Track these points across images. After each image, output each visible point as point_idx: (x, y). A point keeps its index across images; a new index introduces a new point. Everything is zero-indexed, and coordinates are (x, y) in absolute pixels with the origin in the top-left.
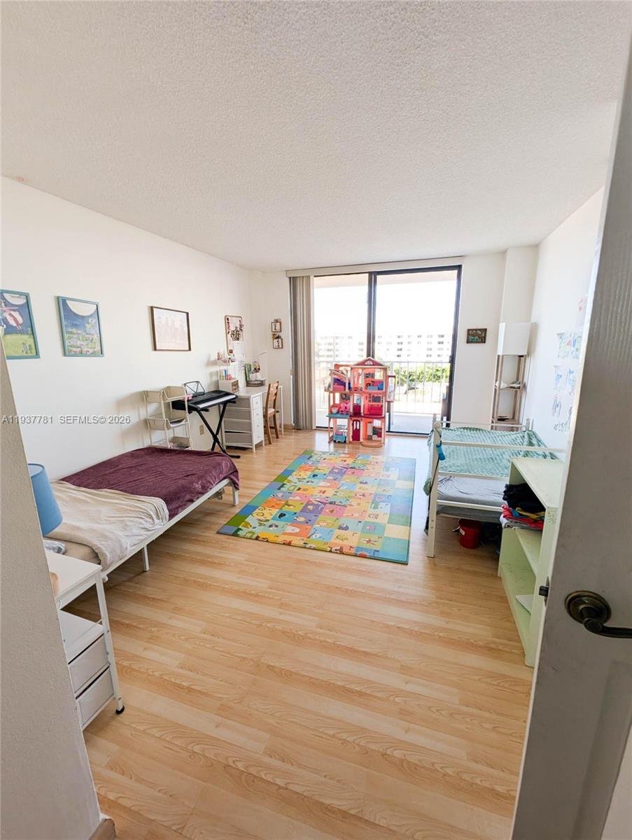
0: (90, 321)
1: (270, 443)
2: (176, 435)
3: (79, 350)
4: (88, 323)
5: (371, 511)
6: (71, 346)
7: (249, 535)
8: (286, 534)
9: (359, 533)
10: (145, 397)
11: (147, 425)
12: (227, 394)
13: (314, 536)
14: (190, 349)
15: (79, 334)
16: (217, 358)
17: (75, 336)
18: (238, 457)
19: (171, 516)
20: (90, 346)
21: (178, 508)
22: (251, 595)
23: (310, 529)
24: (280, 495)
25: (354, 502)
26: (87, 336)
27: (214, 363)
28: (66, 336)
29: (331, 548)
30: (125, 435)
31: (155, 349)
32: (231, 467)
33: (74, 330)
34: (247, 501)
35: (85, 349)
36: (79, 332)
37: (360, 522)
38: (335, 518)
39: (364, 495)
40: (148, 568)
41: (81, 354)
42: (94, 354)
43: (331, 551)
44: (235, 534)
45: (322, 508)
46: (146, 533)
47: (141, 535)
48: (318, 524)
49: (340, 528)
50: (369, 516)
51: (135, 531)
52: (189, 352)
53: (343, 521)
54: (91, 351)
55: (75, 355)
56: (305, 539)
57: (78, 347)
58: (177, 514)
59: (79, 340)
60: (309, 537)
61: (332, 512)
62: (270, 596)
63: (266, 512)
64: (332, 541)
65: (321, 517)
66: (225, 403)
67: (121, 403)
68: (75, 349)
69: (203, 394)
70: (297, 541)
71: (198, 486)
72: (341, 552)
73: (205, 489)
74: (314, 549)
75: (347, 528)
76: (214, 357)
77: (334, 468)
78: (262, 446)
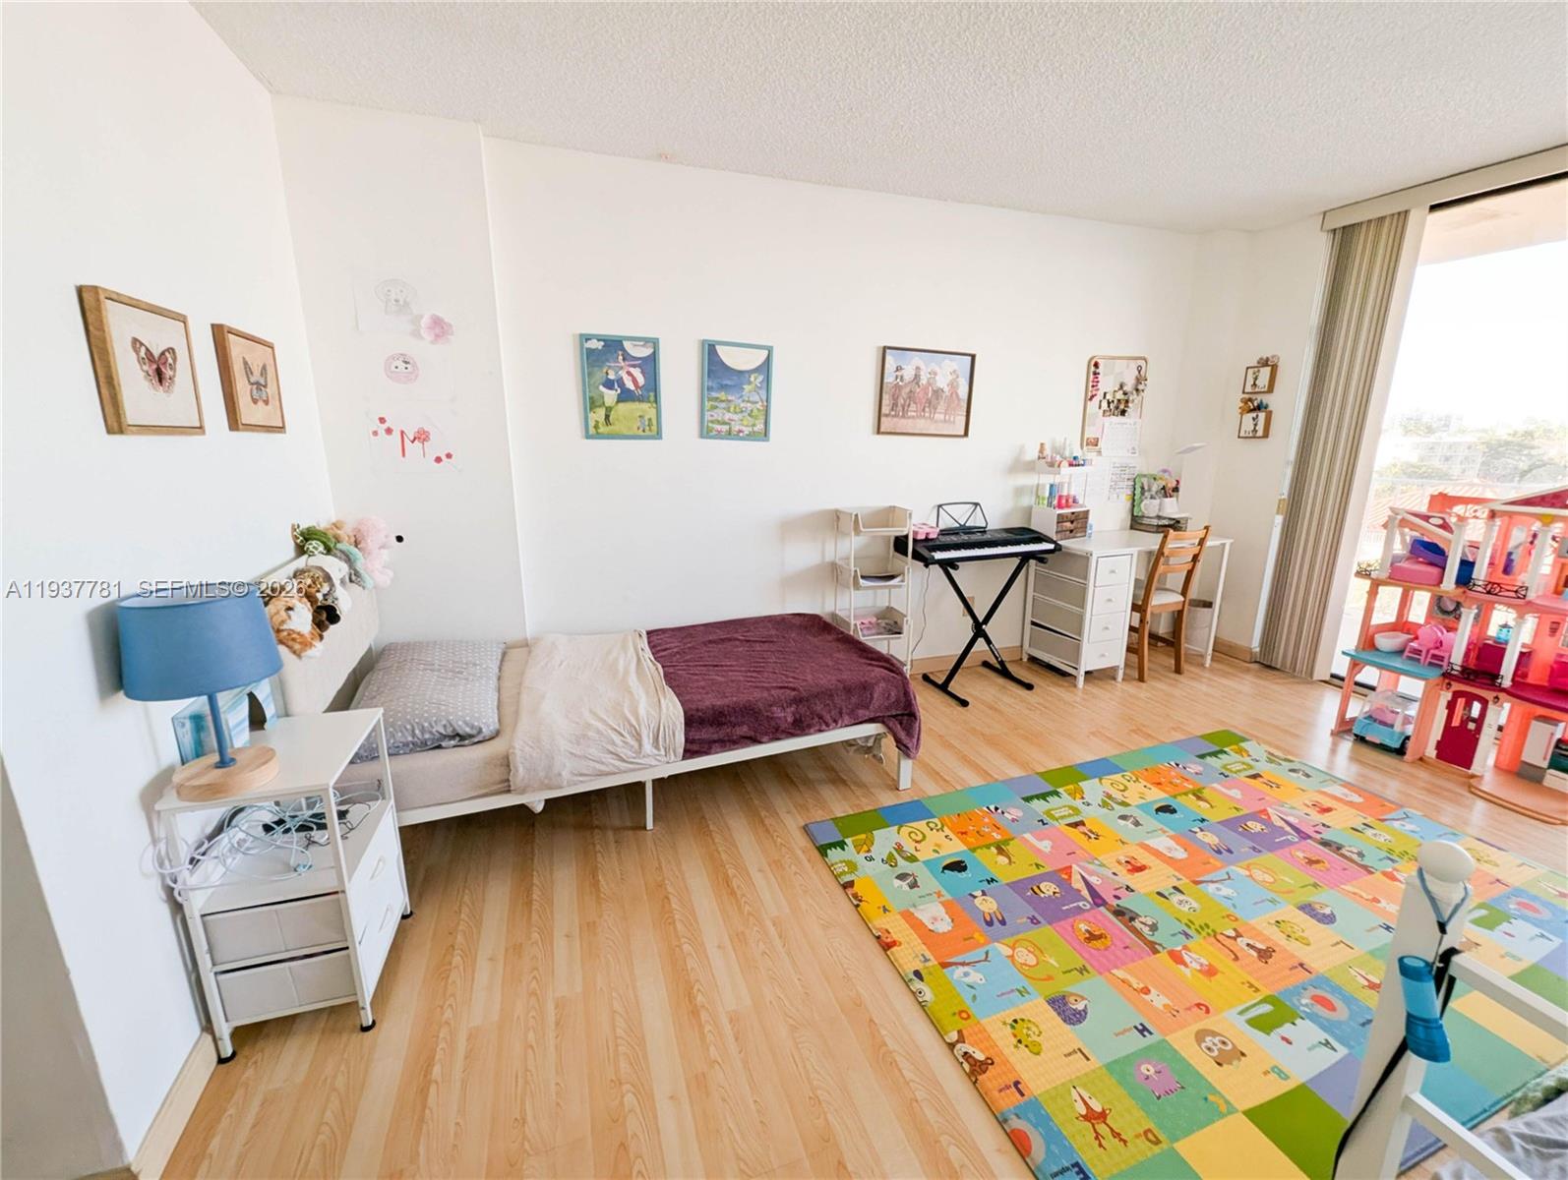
0: (752, 379)
1: (1141, 679)
2: (892, 605)
3: (726, 428)
4: (750, 383)
5: (1232, 1023)
6: (712, 422)
7: (840, 868)
8: (907, 916)
9: (1095, 1062)
10: (835, 522)
11: (834, 573)
12: (1039, 538)
13: (961, 969)
14: (966, 434)
15: (730, 401)
16: (1036, 455)
17: (723, 405)
18: (1029, 687)
19: (689, 753)
20: (745, 423)
21: (715, 742)
22: (691, 997)
23: (979, 945)
24: (1014, 813)
25: (1199, 953)
26: (742, 405)
27: (1030, 467)
28: (708, 405)
29: (961, 1039)
30: (791, 582)
31: (879, 432)
32: (897, 701)
33: (722, 395)
34: (931, 789)
35: (737, 428)
36: (730, 398)
37: (1143, 1030)
38: (1080, 962)
39: (1265, 955)
40: (650, 825)
41: (729, 435)
42: (752, 436)
43: (952, 1046)
44: (823, 850)
45: (1079, 910)
46: (618, 763)
47: (603, 763)
48: (1013, 949)
49: (1059, 1004)
50: (1200, 1036)
51: (594, 752)
52: (965, 439)
53: (1092, 991)
54: (747, 431)
55: (719, 436)
56: (933, 962)
57: (724, 423)
58: (707, 753)
59: (729, 411)
60: (944, 965)
61: (1092, 937)
62: (710, 1037)
63: (934, 837)
64: (984, 1021)
65: (1046, 933)
66: (1026, 557)
67: (791, 527)
68: (719, 427)
69: (983, 531)
70: (910, 953)
71: (787, 715)
72: (976, 1069)
73: (799, 727)
74: (922, 1005)
75: (1074, 1017)
76: (1032, 454)
77: (1260, 815)
78: (1114, 679)
